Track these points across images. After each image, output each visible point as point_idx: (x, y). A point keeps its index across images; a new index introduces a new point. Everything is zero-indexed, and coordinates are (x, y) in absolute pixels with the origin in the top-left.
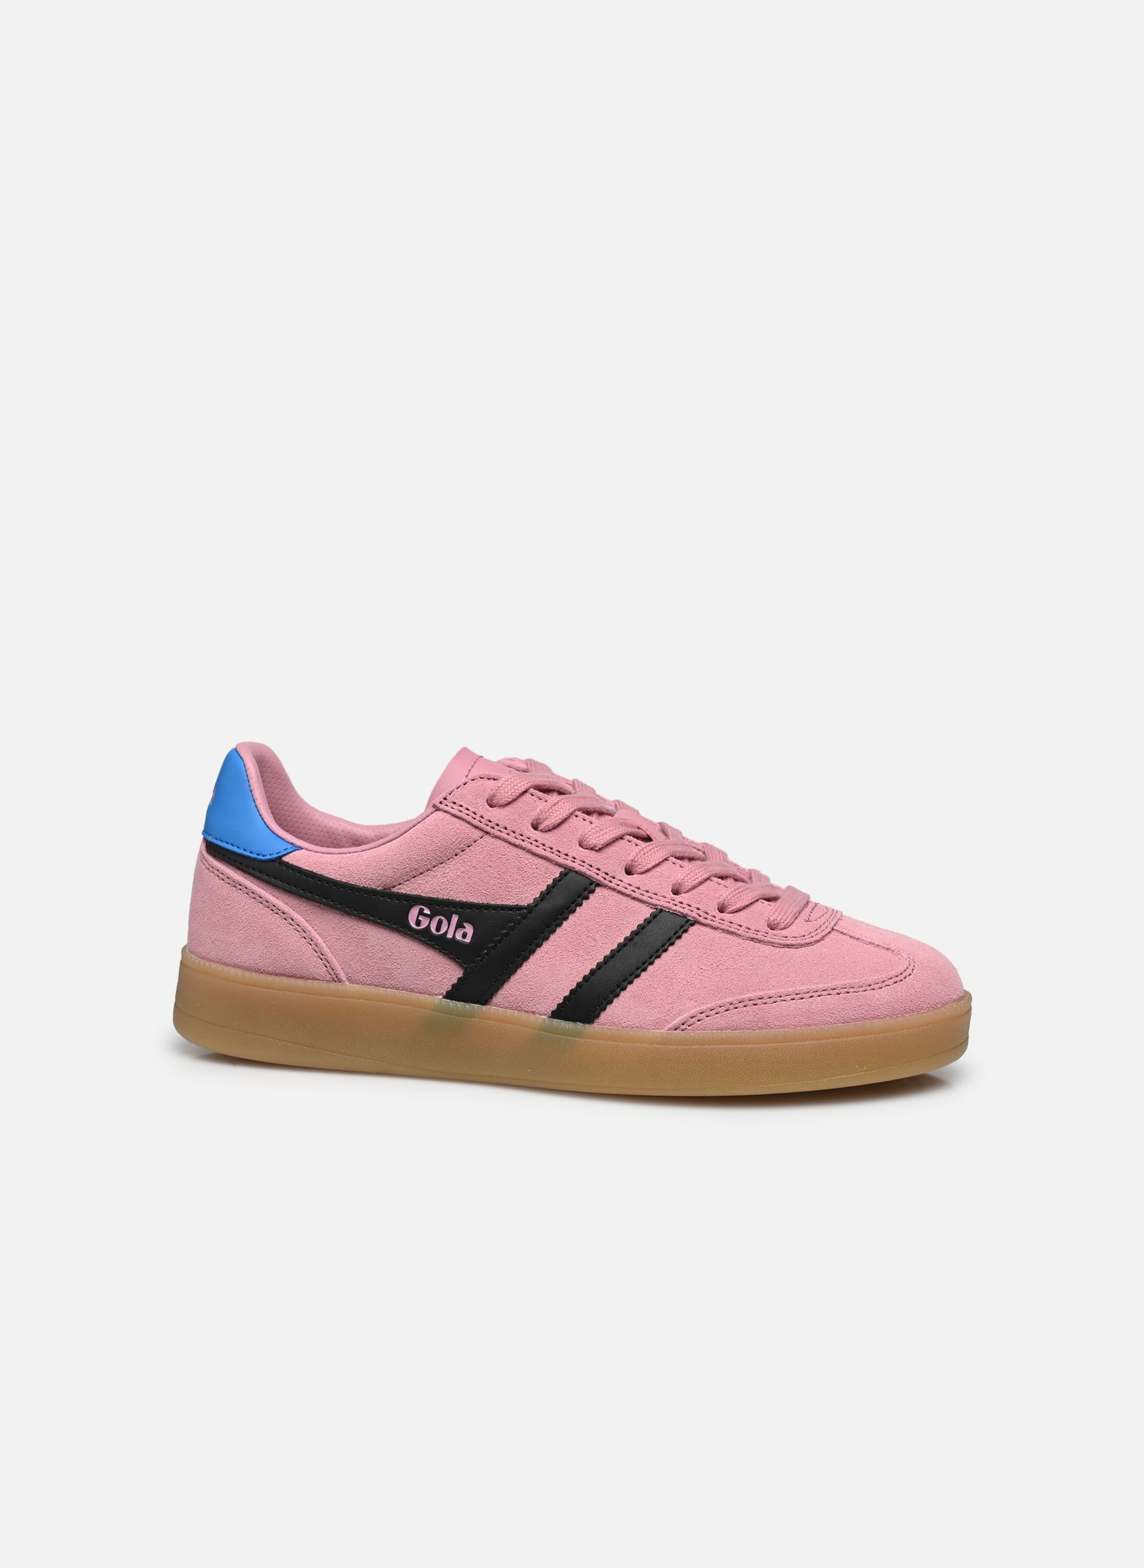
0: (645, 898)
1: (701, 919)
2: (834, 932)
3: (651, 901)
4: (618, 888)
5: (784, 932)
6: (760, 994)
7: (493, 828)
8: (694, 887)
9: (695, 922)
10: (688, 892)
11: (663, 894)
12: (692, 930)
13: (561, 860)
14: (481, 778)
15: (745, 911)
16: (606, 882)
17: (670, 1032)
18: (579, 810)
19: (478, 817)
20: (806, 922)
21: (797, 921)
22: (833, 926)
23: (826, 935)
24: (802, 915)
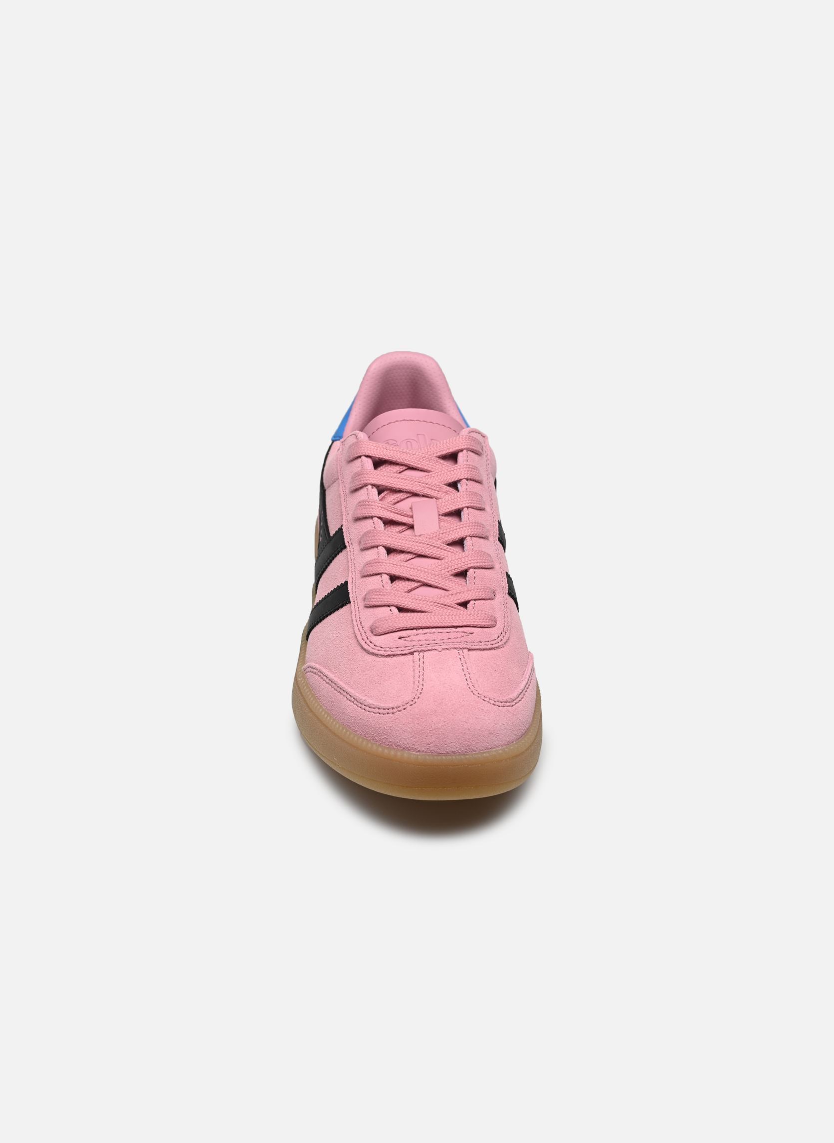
0: (350, 568)
1: (352, 600)
2: (410, 656)
3: (350, 572)
5: (374, 638)
11: (357, 571)
13: (344, 517)
14: (355, 435)
15: (371, 609)
16: (348, 545)
17: (302, 670)
19: (340, 463)
20: (399, 638)
21: (392, 634)
22: (415, 651)
23: (398, 655)
24: (404, 632)
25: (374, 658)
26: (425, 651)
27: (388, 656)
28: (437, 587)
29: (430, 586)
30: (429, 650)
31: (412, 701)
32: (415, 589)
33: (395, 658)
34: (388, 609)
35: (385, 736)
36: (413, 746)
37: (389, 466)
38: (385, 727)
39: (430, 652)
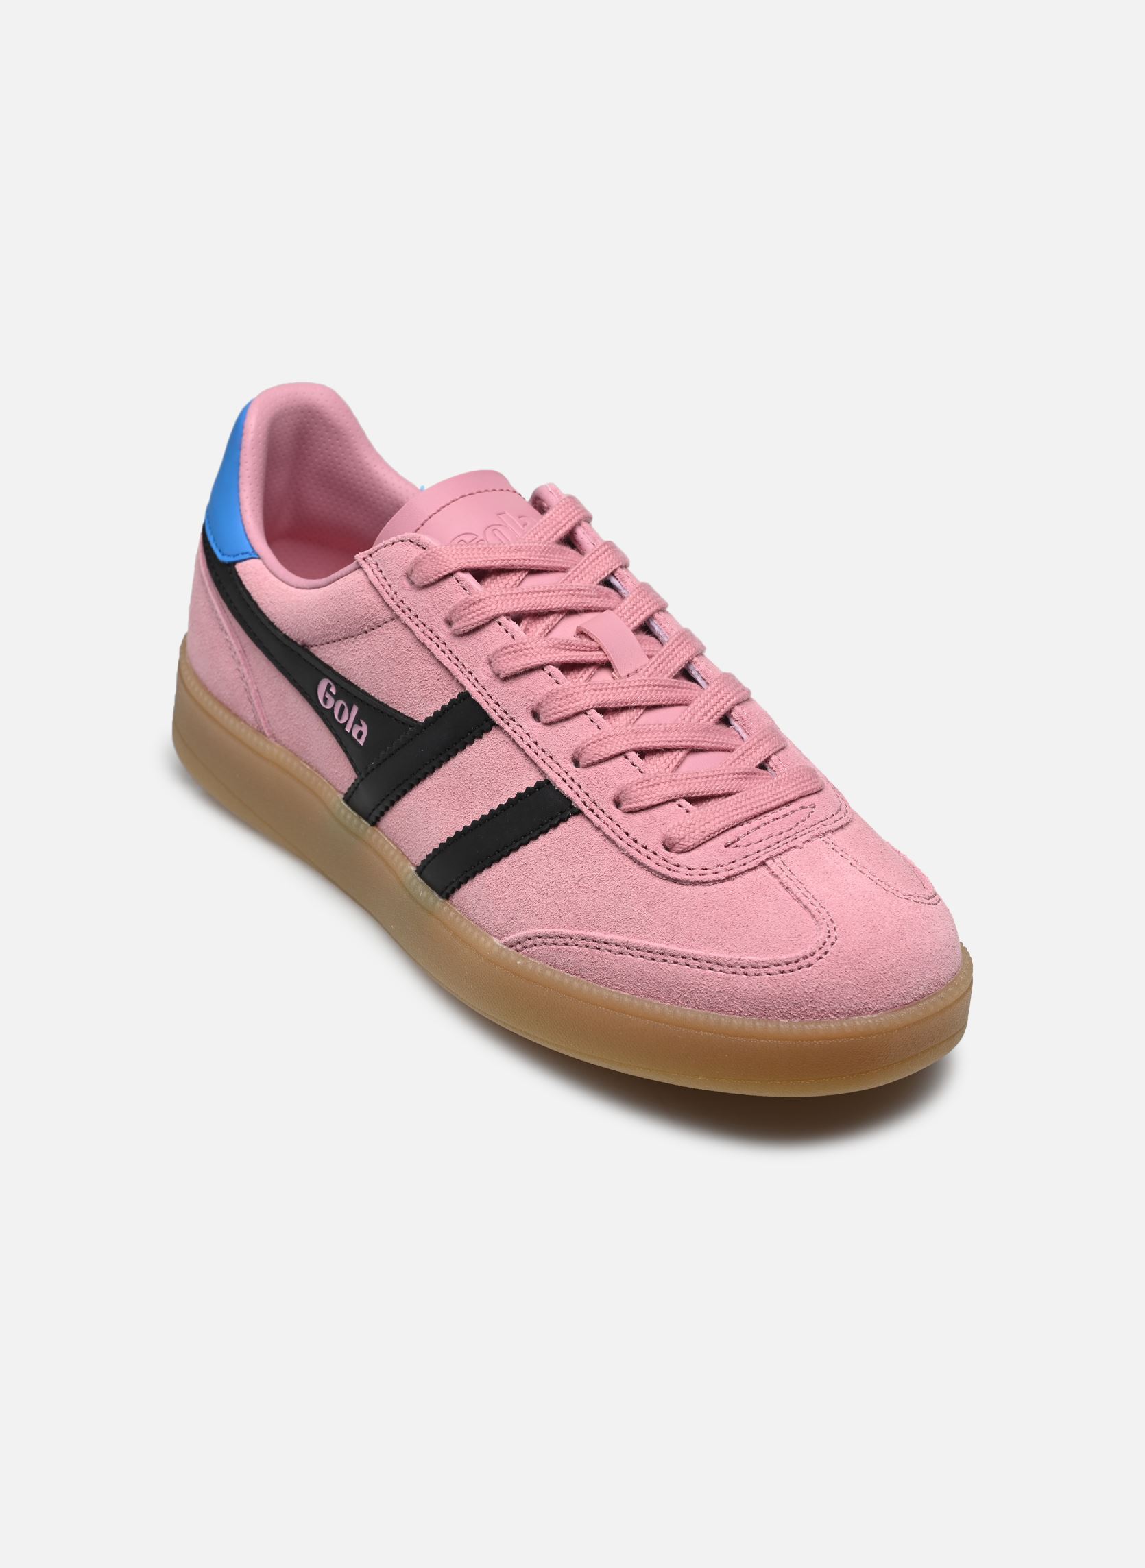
0: (537, 759)
1: (584, 809)
2: (763, 869)
3: (542, 765)
4: (514, 735)
5: (681, 859)
6: (608, 937)
7: (404, 612)
8: (593, 764)
9: (578, 812)
10: (588, 766)
11: (559, 761)
12: (574, 821)
13: (462, 679)
14: (411, 542)
15: (645, 814)
16: (502, 723)
17: (505, 947)
18: (507, 615)
19: (392, 593)
20: (725, 847)
21: (710, 843)
22: (767, 859)
23: (743, 872)
24: (728, 834)
25: (701, 889)
26: (780, 854)
27: (728, 878)
28: (711, 750)
29: (702, 750)
30: (786, 851)
31: (829, 936)
32: (681, 762)
33: (738, 879)
34: (675, 804)
35: (810, 1005)
36: (866, 1007)
37: (498, 578)
38: (806, 990)
39: (788, 853)
